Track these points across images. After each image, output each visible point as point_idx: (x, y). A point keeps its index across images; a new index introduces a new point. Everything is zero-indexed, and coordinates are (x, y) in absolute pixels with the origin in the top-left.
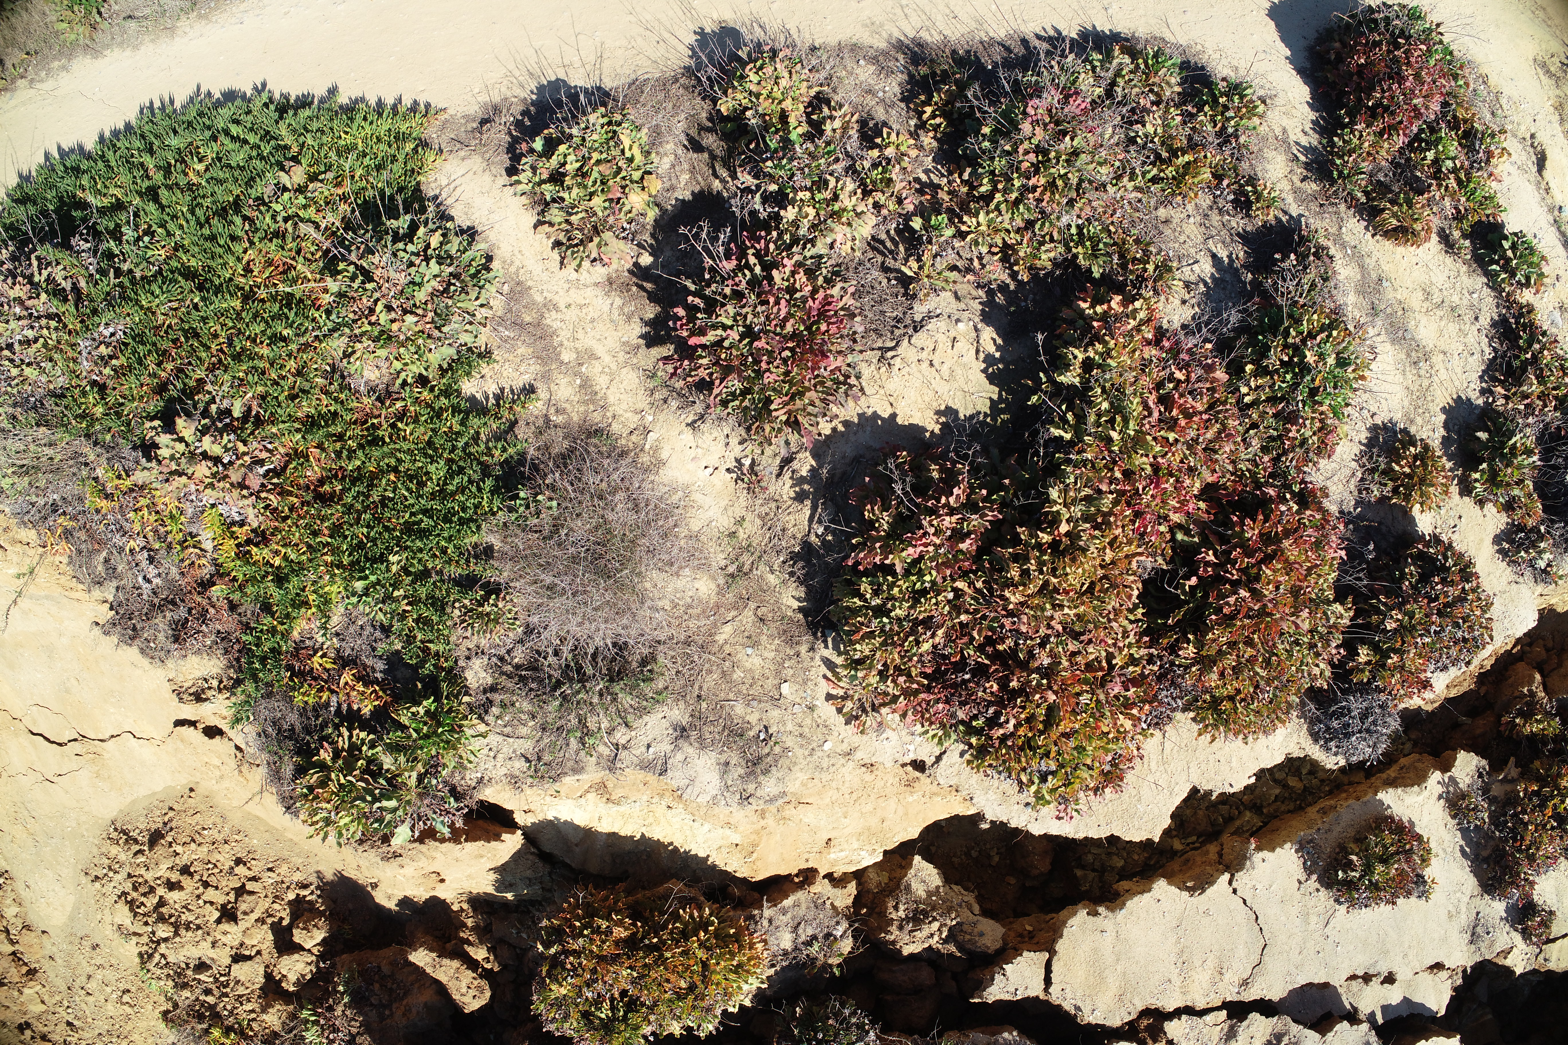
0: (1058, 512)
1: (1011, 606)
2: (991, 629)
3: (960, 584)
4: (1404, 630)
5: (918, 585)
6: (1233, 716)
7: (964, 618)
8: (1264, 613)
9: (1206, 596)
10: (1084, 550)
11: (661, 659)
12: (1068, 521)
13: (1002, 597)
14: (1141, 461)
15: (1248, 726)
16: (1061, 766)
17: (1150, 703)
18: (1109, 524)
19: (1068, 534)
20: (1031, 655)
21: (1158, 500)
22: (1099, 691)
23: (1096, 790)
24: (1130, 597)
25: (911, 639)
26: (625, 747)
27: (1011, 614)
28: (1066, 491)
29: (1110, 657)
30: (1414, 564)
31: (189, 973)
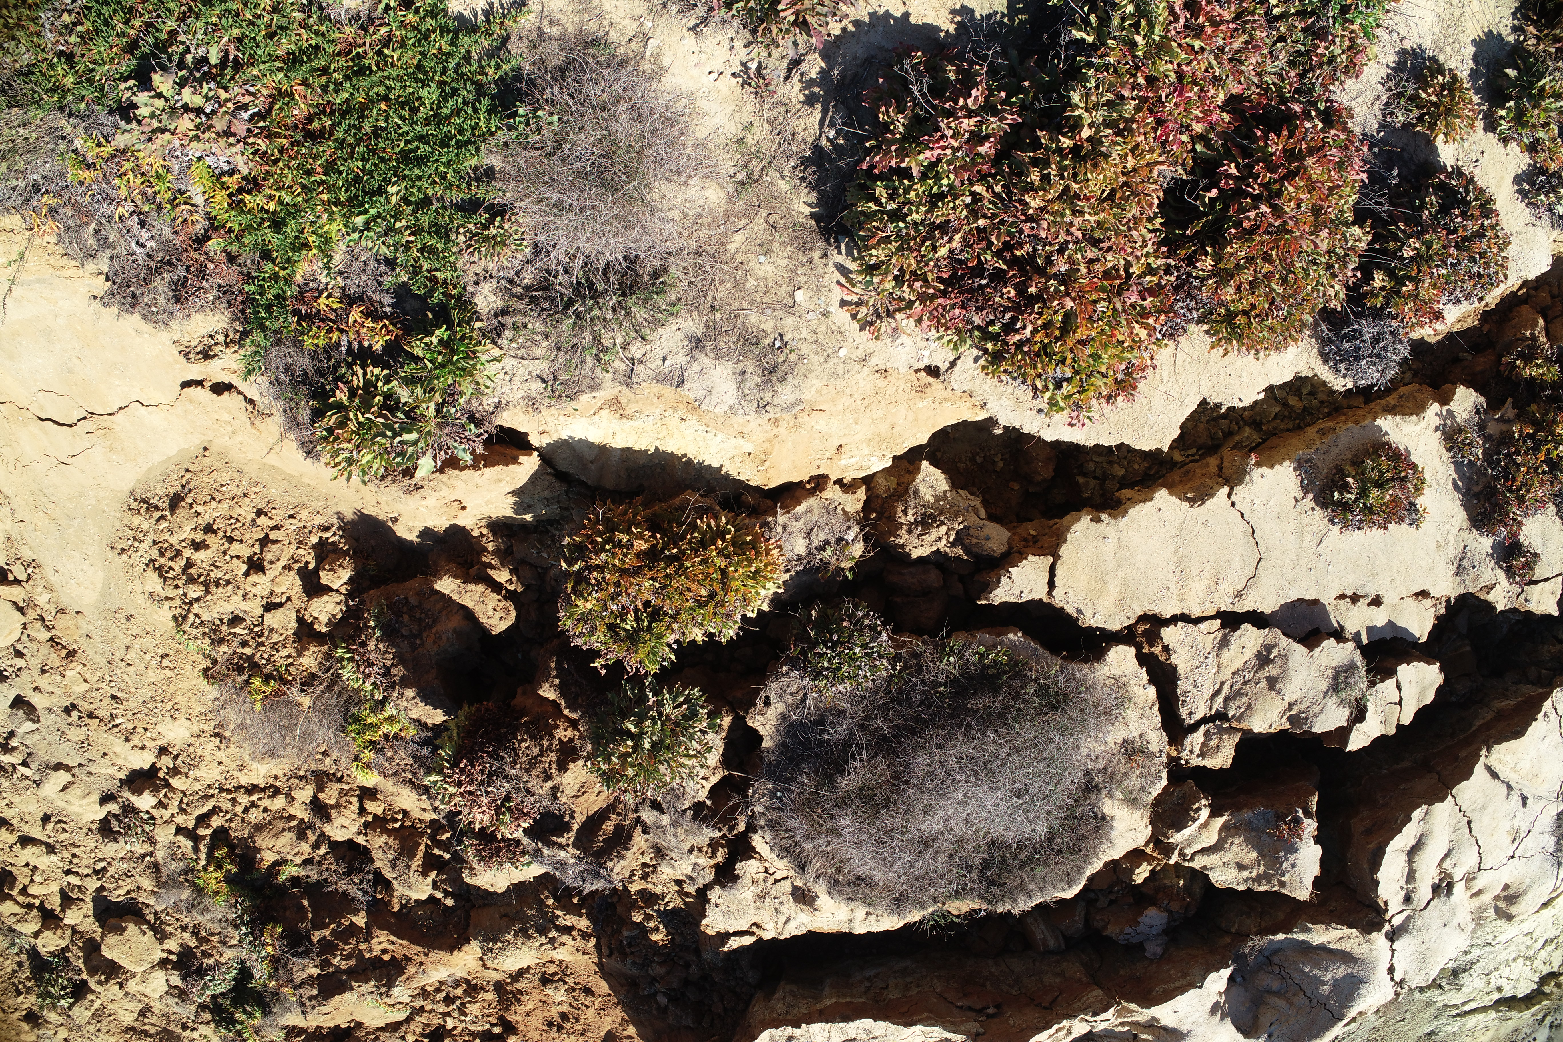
0: (1080, 116)
1: (1031, 211)
2: (1009, 234)
3: (978, 188)
4: (1422, 259)
5: (935, 189)
6: (1247, 331)
7: (981, 222)
8: (1283, 230)
9: (1226, 208)
10: (1106, 156)
11: (673, 270)
12: (1090, 126)
13: (1021, 202)
14: (1166, 67)
15: (1261, 342)
16: (1077, 373)
17: (1166, 313)
18: (1131, 131)
19: (1089, 139)
20: (1049, 261)
21: (1181, 109)
22: (1116, 300)
23: (1109, 398)
24: (1151, 205)
25: (928, 243)
26: (640, 362)
27: (1030, 219)
28: (1088, 95)
29: (1128, 265)
30: (1436, 194)
31: (224, 628)
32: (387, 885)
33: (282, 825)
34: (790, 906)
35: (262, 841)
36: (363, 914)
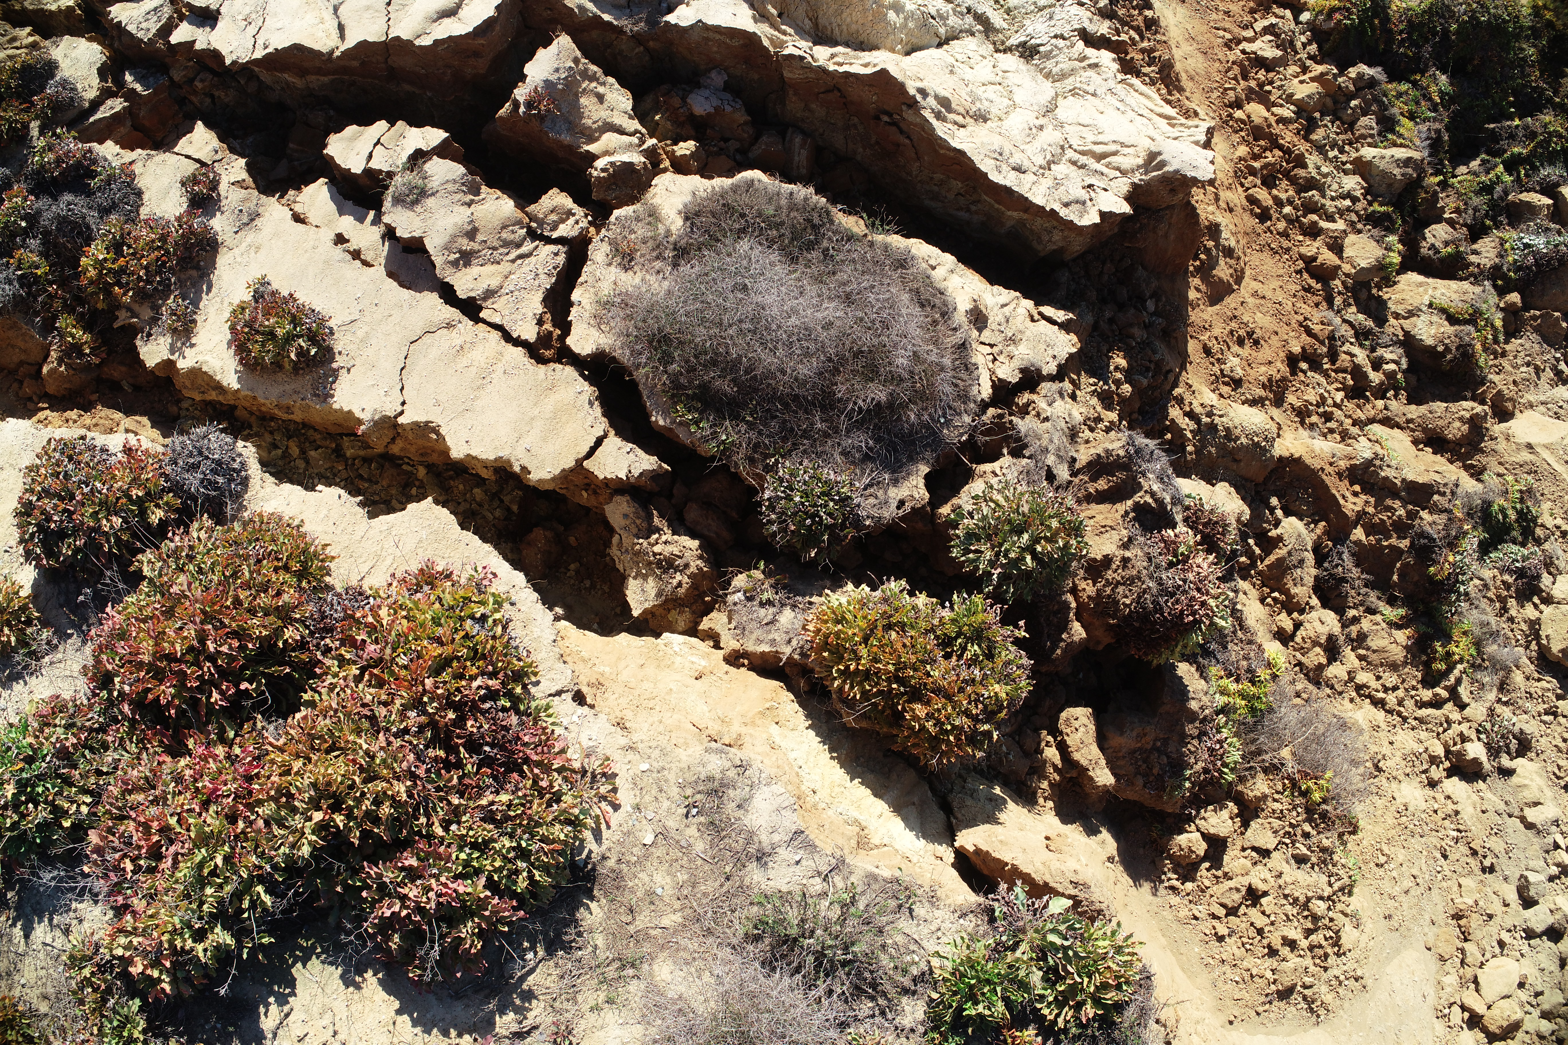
0: (313, 833)
1: (409, 783)
2: (439, 775)
3: (439, 831)
4: (109, 508)
5: (476, 855)
6: (296, 553)
7: (456, 801)
8: (207, 617)
9: (243, 668)
10: (314, 785)
11: (741, 933)
12: (310, 819)
13: (410, 796)
14: (212, 821)
15: (290, 535)
16: (462, 619)
17: (352, 617)
18: (279, 790)
19: (318, 808)
20: (421, 729)
21: (223, 777)
22: (388, 658)
23: (448, 576)
24: (305, 718)
25: (512, 813)
26: (819, 874)
27: (413, 776)
28: (293, 846)
29: (358, 679)
30: (60, 552)
31: (1314, 860)
32: (1317, 549)
33: (1373, 657)
34: (995, 317)
35: (1398, 653)
36: (1353, 538)
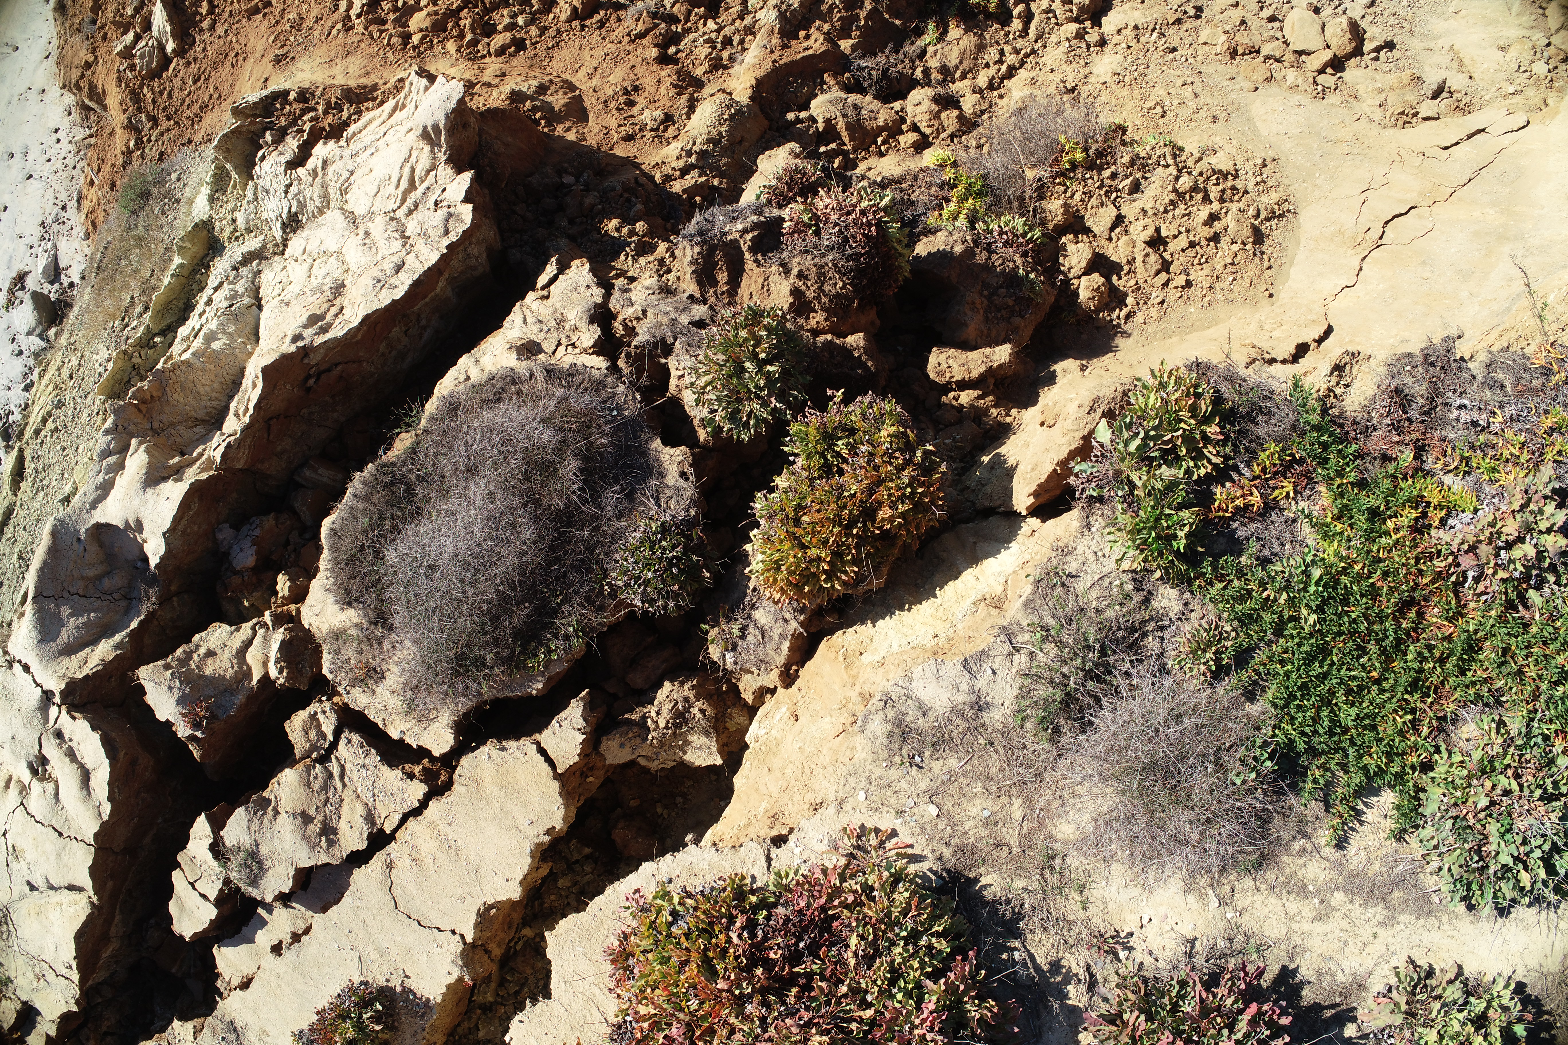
1: (814, 1031)
2: (814, 999)
3: (869, 1013)
5: (901, 983)
7: (844, 989)
11: (1047, 745)
13: (827, 1032)
16: (669, 936)
20: (765, 1004)
22: (687, 1018)
23: (626, 936)
25: (871, 937)
26: (1010, 654)
27: (809, 1024)
31: (1139, 175)
32: (848, 89)
33: (966, 65)
34: (533, 333)
35: (969, 41)
36: (848, 51)
